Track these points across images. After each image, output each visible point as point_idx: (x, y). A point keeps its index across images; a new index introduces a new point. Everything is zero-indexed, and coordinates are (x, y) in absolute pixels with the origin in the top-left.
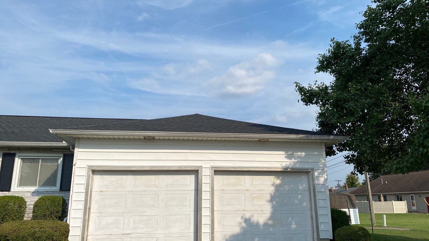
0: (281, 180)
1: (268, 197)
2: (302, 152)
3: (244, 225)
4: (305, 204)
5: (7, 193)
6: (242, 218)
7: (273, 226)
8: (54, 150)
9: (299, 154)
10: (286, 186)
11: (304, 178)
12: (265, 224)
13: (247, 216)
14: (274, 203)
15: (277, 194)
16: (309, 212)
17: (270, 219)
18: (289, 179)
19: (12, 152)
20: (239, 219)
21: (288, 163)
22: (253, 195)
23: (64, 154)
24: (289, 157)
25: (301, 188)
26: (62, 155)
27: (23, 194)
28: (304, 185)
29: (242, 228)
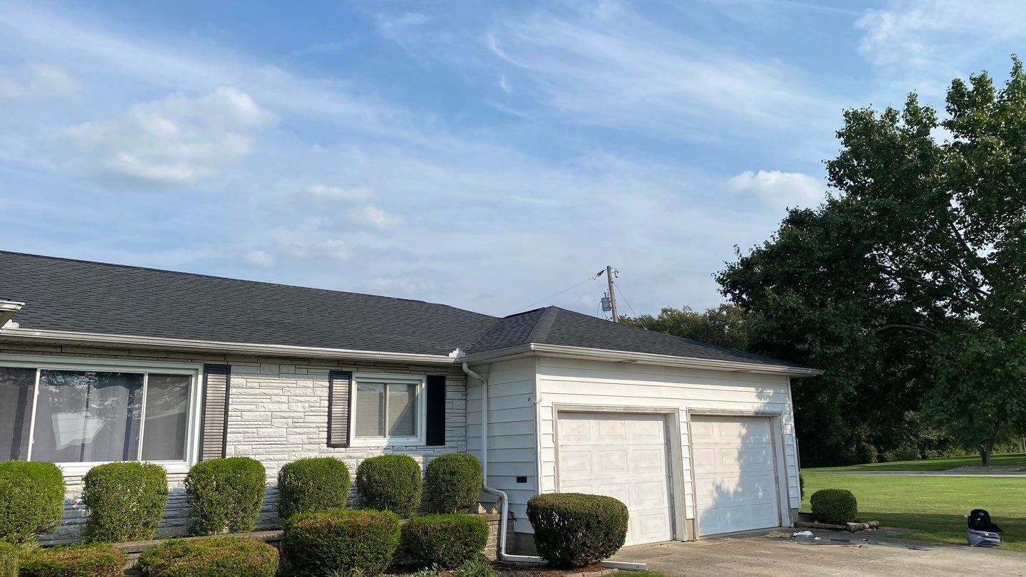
0: (747, 429)
1: (736, 454)
2: (770, 389)
3: (715, 494)
4: (769, 463)
5: (343, 449)
6: (713, 484)
7: (743, 494)
8: (412, 368)
9: (768, 391)
10: (752, 438)
11: (766, 425)
12: (736, 493)
13: (718, 482)
14: (742, 461)
15: (743, 448)
16: (773, 472)
17: (739, 485)
18: (755, 426)
19: (344, 370)
20: (711, 487)
21: (759, 405)
22: (723, 451)
23: (428, 376)
24: (760, 396)
25: (764, 439)
26: (424, 378)
27: (370, 451)
28: (767, 437)
29: (714, 499)
